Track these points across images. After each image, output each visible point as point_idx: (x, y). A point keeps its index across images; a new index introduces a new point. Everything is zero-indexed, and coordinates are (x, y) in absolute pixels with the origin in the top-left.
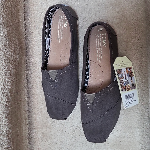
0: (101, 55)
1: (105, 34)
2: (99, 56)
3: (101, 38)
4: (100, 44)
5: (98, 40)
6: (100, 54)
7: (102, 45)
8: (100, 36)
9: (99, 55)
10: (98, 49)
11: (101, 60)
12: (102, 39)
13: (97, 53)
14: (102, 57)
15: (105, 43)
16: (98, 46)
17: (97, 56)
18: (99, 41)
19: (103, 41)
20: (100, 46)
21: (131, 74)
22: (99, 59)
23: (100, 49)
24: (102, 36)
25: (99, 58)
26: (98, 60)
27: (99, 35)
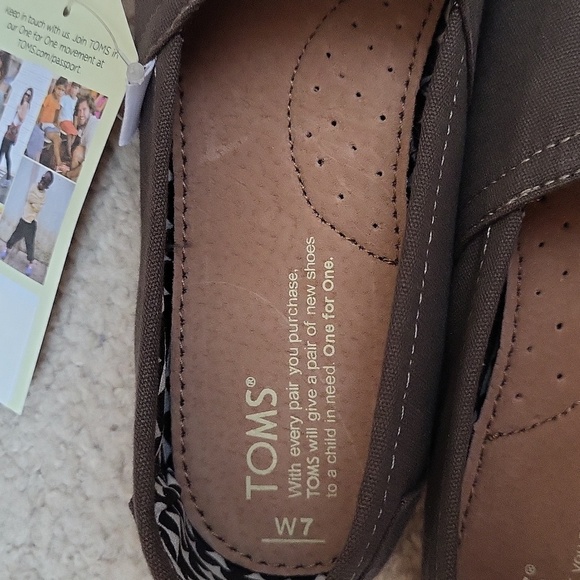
0: (302, 304)
1: (249, 488)
2: (320, 296)
3: (286, 460)
4: (303, 401)
5: (314, 446)
6: (302, 318)
7: (283, 394)
8: (294, 472)
9: (311, 302)
10: (323, 360)
11: (301, 258)
12: (283, 444)
13: (330, 328)
14: (293, 292)
15: (255, 410)
16: (322, 385)
17: (332, 295)
18: (312, 432)
19: (270, 425)
20: (304, 388)
21: (64, 144)
22: (320, 270)
23: (302, 358)
24: (279, 477)
25: (317, 283)
26: (329, 265)
27: (303, 483)
